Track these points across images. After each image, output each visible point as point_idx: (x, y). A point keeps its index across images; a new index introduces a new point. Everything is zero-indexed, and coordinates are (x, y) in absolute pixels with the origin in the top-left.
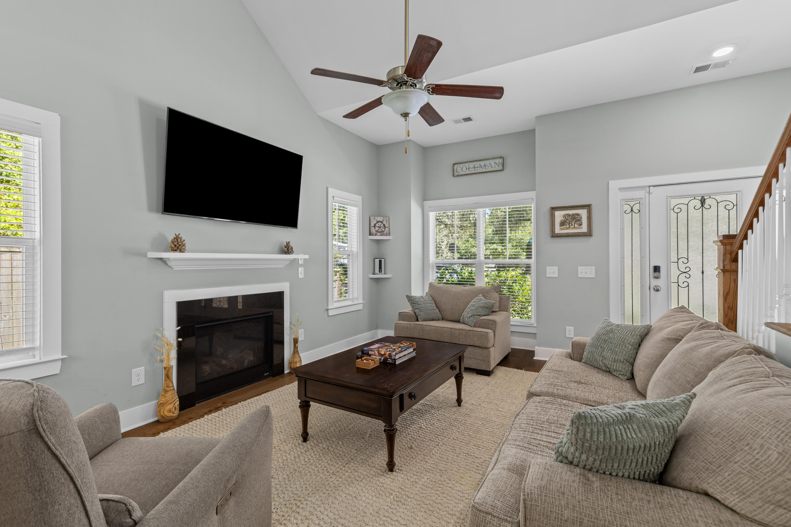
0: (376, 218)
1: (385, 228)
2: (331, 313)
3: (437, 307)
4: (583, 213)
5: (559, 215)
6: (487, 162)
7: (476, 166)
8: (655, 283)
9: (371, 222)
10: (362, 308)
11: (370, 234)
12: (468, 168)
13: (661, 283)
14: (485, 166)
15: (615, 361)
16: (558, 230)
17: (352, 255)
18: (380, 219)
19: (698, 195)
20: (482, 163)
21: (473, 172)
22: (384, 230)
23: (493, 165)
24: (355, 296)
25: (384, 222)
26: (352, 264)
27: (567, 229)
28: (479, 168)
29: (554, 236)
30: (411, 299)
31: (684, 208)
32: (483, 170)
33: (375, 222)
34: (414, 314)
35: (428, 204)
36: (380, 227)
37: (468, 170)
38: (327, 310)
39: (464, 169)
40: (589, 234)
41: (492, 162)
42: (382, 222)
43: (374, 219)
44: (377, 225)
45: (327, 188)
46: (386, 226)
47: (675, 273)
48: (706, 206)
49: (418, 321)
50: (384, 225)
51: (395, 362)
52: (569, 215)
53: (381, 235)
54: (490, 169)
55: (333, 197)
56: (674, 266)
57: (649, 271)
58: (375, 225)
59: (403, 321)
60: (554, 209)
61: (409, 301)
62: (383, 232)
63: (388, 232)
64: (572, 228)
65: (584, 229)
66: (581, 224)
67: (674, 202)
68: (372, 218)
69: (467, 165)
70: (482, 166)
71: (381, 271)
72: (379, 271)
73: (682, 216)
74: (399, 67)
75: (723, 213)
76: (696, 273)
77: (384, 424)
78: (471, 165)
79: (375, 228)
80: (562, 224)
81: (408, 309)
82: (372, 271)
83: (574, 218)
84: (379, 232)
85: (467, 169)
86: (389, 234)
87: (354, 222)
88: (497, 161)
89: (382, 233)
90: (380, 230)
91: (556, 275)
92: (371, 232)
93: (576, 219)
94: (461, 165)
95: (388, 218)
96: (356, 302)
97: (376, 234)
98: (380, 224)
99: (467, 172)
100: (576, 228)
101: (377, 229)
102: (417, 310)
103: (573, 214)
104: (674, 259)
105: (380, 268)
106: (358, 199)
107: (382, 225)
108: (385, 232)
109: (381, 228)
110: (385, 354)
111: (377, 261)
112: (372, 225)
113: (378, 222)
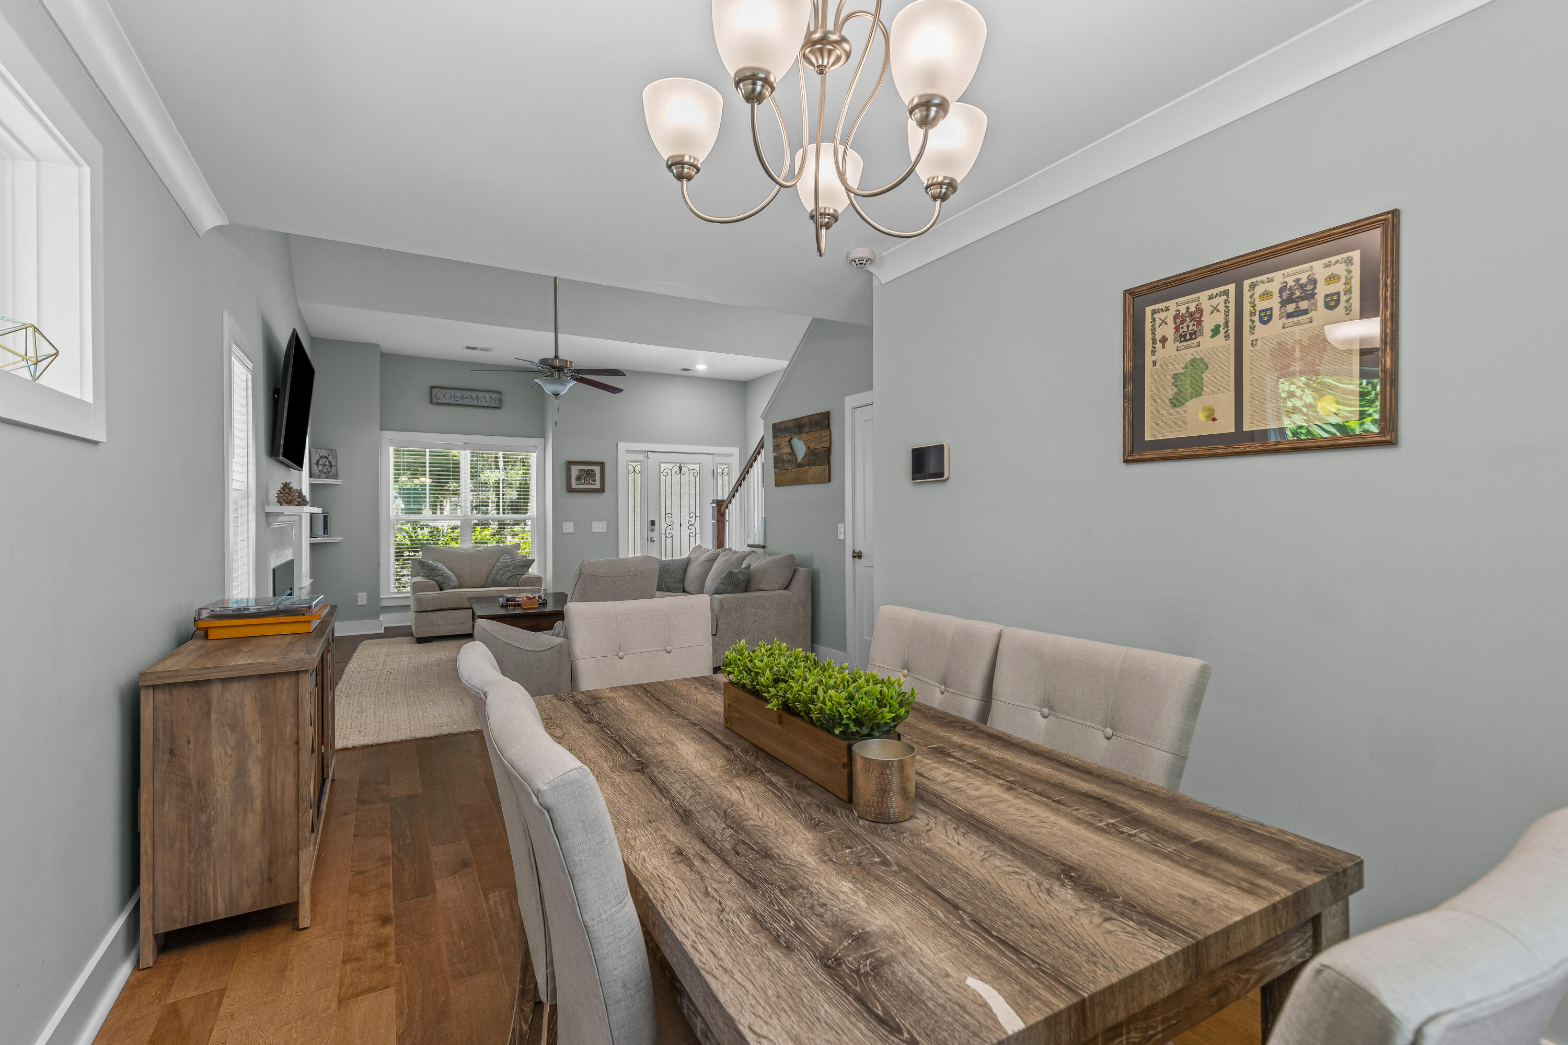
0: (319, 450)
1: (331, 468)
4: (597, 469)
5: (575, 470)
6: (481, 395)
7: (464, 396)
8: (651, 535)
9: (312, 457)
11: (312, 475)
12: (453, 396)
13: (655, 535)
14: (477, 398)
15: (674, 582)
16: (574, 485)
18: (324, 453)
19: (678, 463)
20: (474, 394)
21: (460, 402)
22: (329, 470)
23: (488, 399)
25: (330, 459)
27: (583, 484)
28: (469, 400)
29: (570, 490)
31: (669, 472)
32: (475, 403)
33: (318, 457)
34: (434, 583)
35: (386, 435)
36: (325, 466)
37: (453, 399)
39: (448, 396)
40: (602, 490)
41: (487, 395)
42: (327, 458)
43: (317, 452)
44: (321, 462)
46: (333, 464)
47: (664, 525)
48: (682, 472)
50: (330, 462)
52: (584, 470)
53: (327, 478)
54: (484, 404)
56: (663, 519)
57: (646, 524)
58: (318, 461)
60: (570, 463)
62: (329, 472)
63: (335, 474)
64: (587, 484)
65: (597, 485)
66: (595, 481)
67: (663, 466)
68: (314, 451)
69: (452, 392)
70: (474, 398)
71: (327, 532)
72: (324, 531)
73: (669, 478)
75: (692, 479)
76: (676, 525)
78: (459, 394)
79: (318, 467)
80: (578, 478)
83: (589, 474)
84: (324, 473)
85: (451, 397)
86: (335, 477)
88: (493, 395)
89: (328, 475)
90: (325, 470)
91: (572, 531)
92: (313, 472)
93: (590, 474)
94: (443, 391)
95: (334, 452)
97: (320, 475)
98: (324, 460)
99: (452, 401)
100: (591, 484)
101: (321, 467)
103: (588, 470)
104: (663, 515)
105: (325, 527)
107: (327, 463)
108: (331, 474)
109: (327, 467)
111: (322, 518)
112: (314, 461)
113: (322, 457)
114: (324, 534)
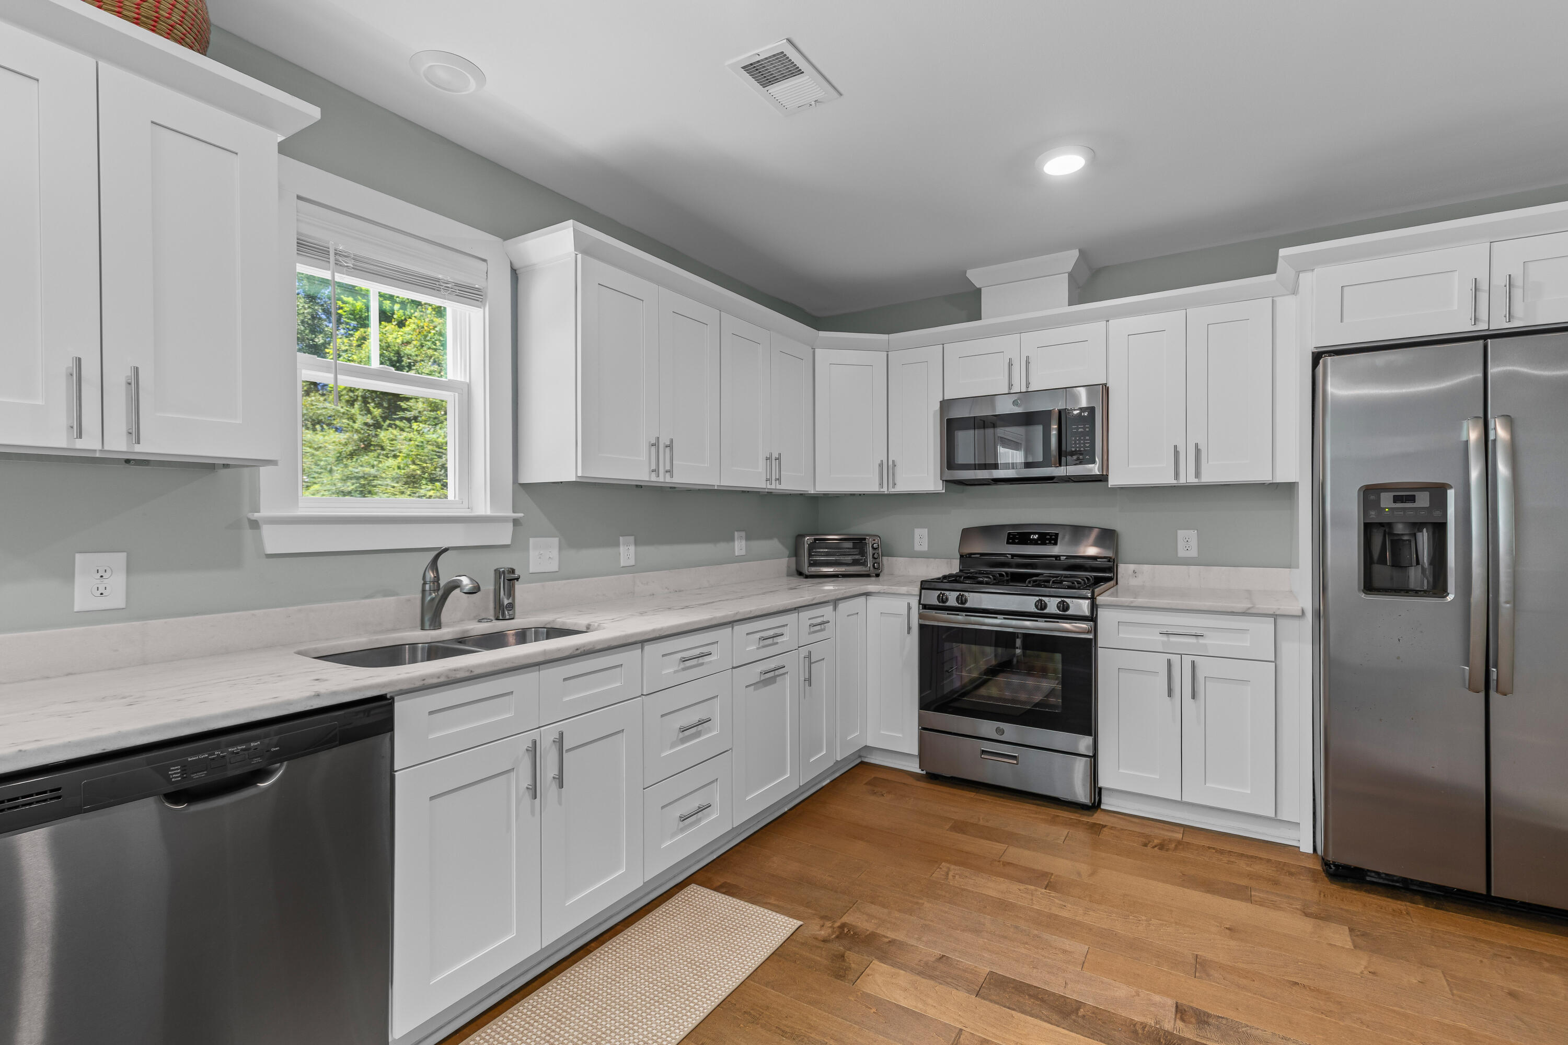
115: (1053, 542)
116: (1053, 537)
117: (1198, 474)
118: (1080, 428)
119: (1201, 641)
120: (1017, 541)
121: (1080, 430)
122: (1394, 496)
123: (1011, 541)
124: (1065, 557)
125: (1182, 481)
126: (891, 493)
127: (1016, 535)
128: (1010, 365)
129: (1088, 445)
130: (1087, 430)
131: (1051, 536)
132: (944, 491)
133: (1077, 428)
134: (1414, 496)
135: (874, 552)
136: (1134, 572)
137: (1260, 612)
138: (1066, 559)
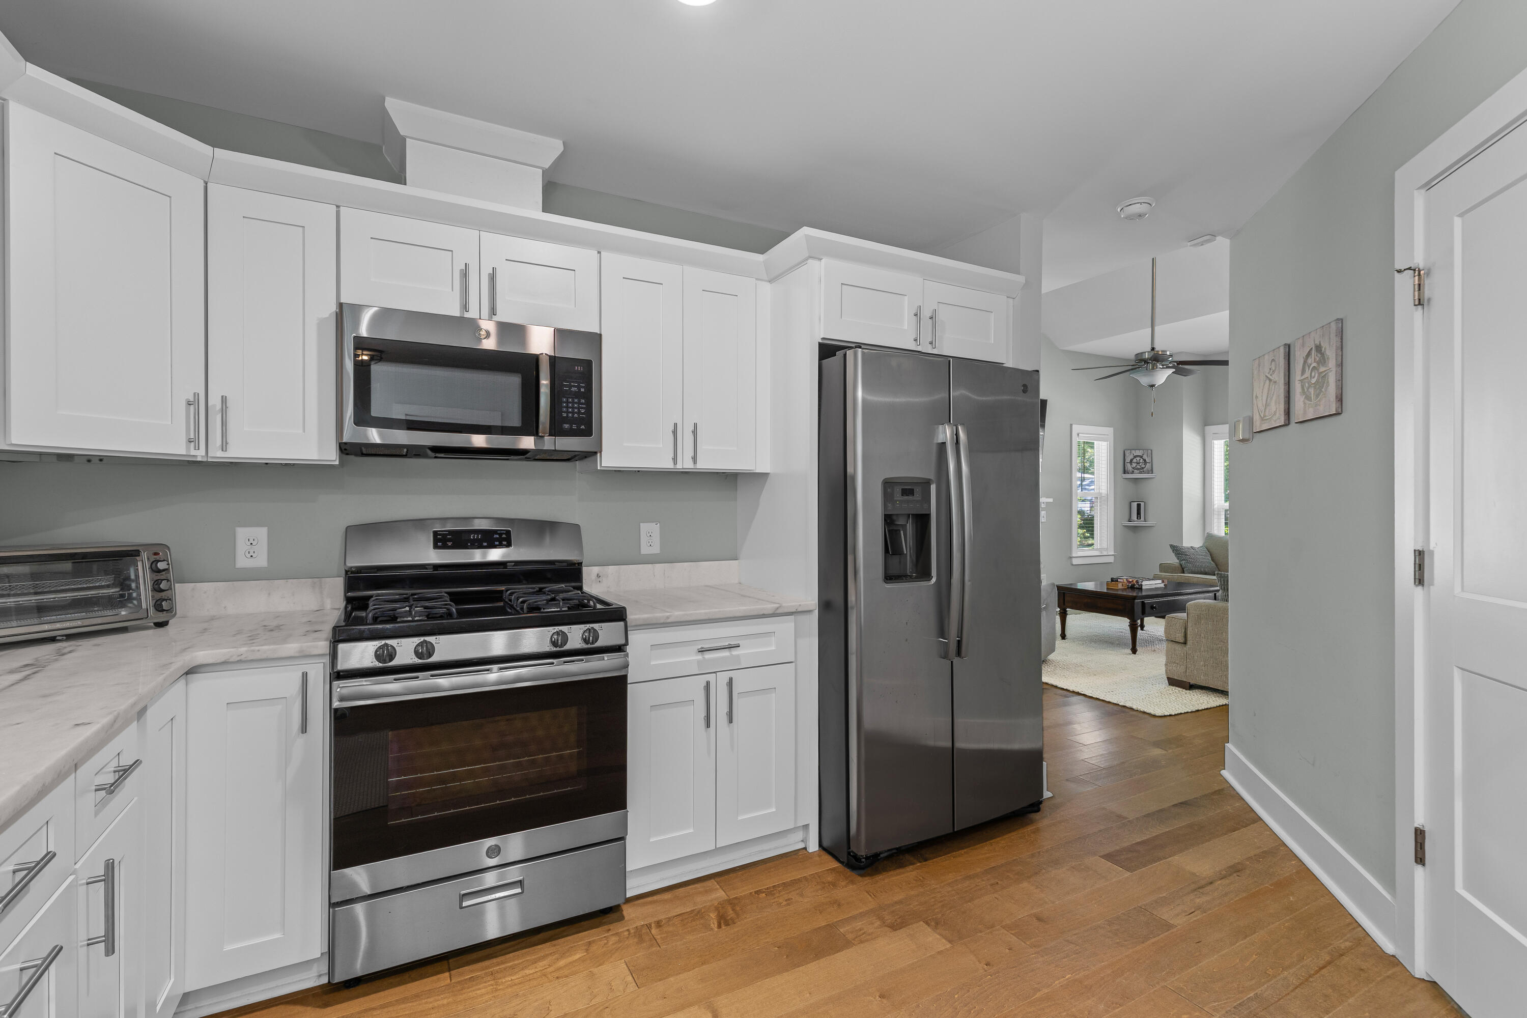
0: (1133, 452)
1: (1145, 464)
2: (1075, 562)
3: (1213, 560)
9: (1126, 457)
10: (1112, 561)
11: (1125, 472)
17: (1101, 498)
18: (1138, 453)
22: (1144, 466)
24: (1105, 546)
25: (1145, 457)
26: (1100, 509)
30: (1177, 551)
33: (1132, 457)
34: (1180, 566)
35: (1210, 429)
36: (1139, 463)
38: (1071, 558)
42: (1141, 457)
43: (1131, 453)
44: (1135, 460)
45: (1071, 425)
46: (1147, 461)
49: (1184, 573)
50: (1145, 460)
51: (1142, 587)
53: (1141, 473)
55: (1078, 434)
58: (1131, 461)
59: (1165, 572)
61: (1173, 551)
62: (1143, 468)
63: (1150, 468)
68: (1127, 453)
71: (1140, 517)
72: (1137, 517)
74: (1145, 352)
77: (1129, 621)
79: (1131, 465)
81: (1173, 560)
82: (1127, 517)
84: (1138, 469)
86: (1151, 471)
87: (1103, 459)
89: (1141, 470)
90: (1139, 467)
92: (1126, 469)
95: (1149, 451)
96: (1105, 553)
97: (1133, 472)
98: (1139, 458)
101: (1134, 465)
102: (1183, 562)
105: (1139, 513)
106: (1109, 431)
107: (1141, 461)
108: (1145, 469)
109: (1141, 464)
110: (1133, 581)
111: (1135, 505)
112: (1128, 460)
113: (1135, 457)
114: (1137, 519)
115: (505, 543)
116: (504, 536)
117: (694, 459)
118: (574, 386)
119: (735, 652)
120: (450, 544)
121: (573, 389)
122: (902, 489)
123: (440, 544)
124: (513, 564)
125: (679, 466)
126: (210, 460)
127: (447, 535)
128: (465, 274)
129: (583, 411)
130: (582, 390)
131: (501, 534)
132: (337, 463)
133: (571, 387)
134: (913, 489)
135: (156, 578)
136: (598, 576)
137: (786, 610)
138: (514, 566)
